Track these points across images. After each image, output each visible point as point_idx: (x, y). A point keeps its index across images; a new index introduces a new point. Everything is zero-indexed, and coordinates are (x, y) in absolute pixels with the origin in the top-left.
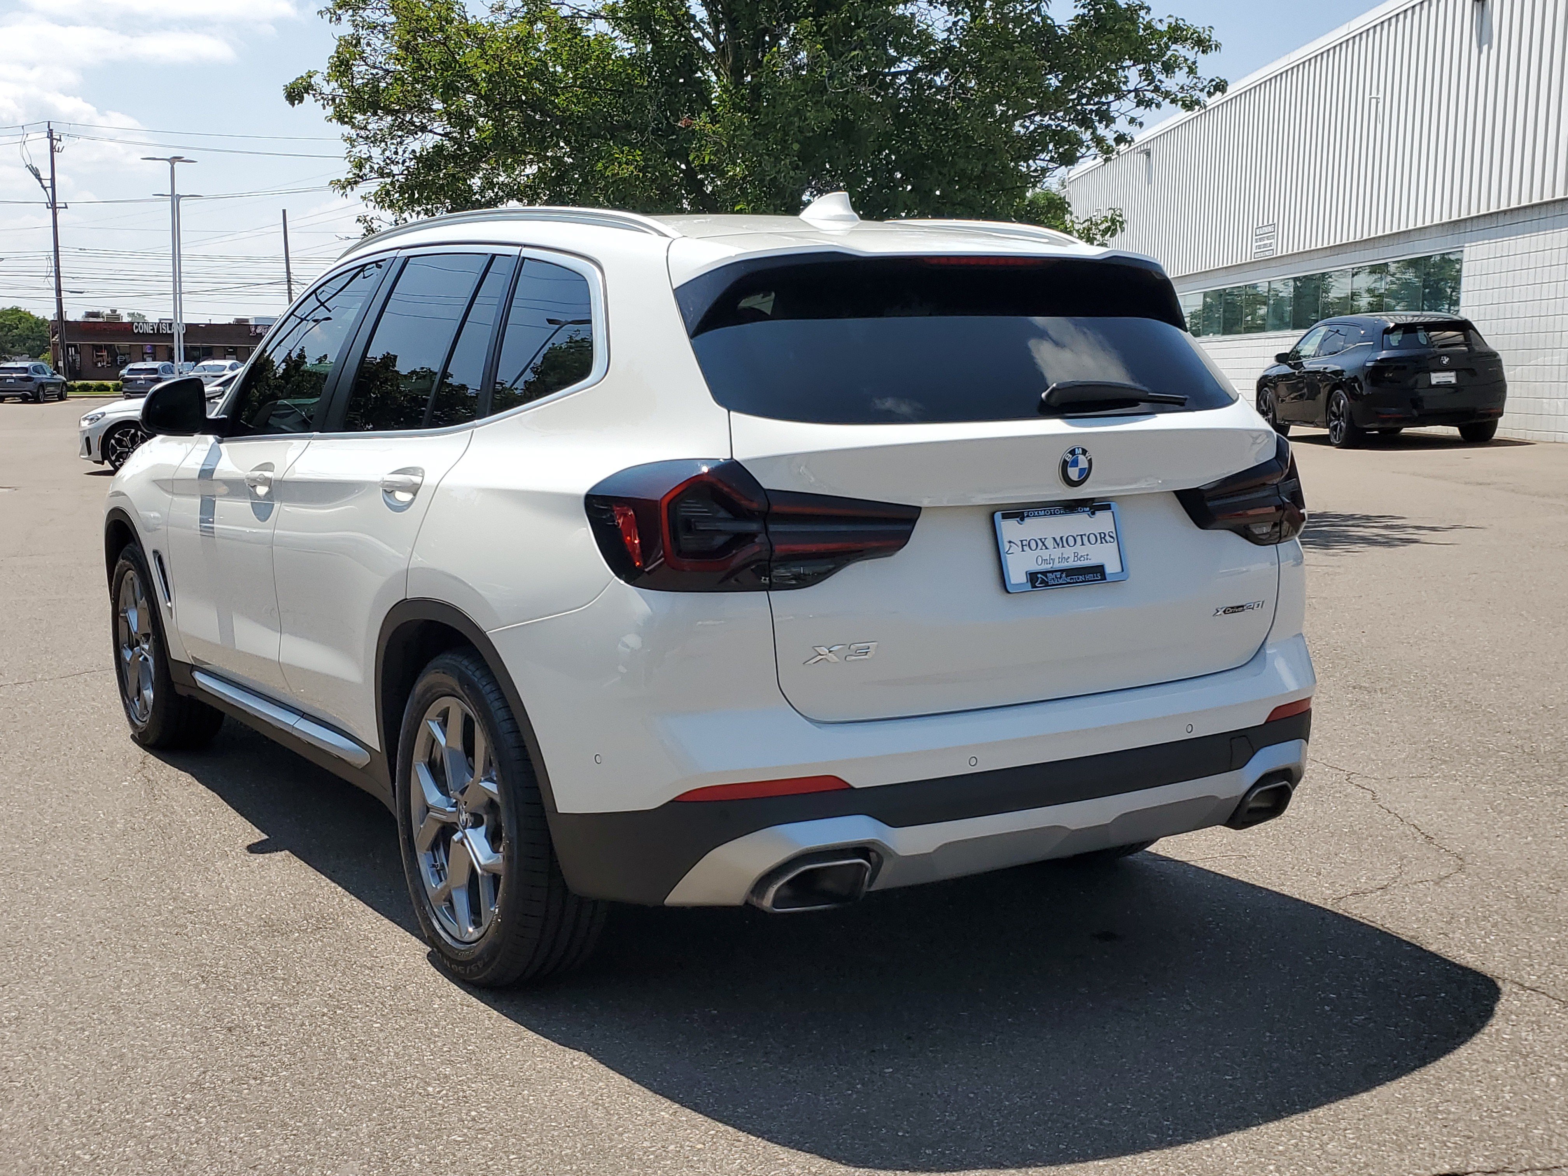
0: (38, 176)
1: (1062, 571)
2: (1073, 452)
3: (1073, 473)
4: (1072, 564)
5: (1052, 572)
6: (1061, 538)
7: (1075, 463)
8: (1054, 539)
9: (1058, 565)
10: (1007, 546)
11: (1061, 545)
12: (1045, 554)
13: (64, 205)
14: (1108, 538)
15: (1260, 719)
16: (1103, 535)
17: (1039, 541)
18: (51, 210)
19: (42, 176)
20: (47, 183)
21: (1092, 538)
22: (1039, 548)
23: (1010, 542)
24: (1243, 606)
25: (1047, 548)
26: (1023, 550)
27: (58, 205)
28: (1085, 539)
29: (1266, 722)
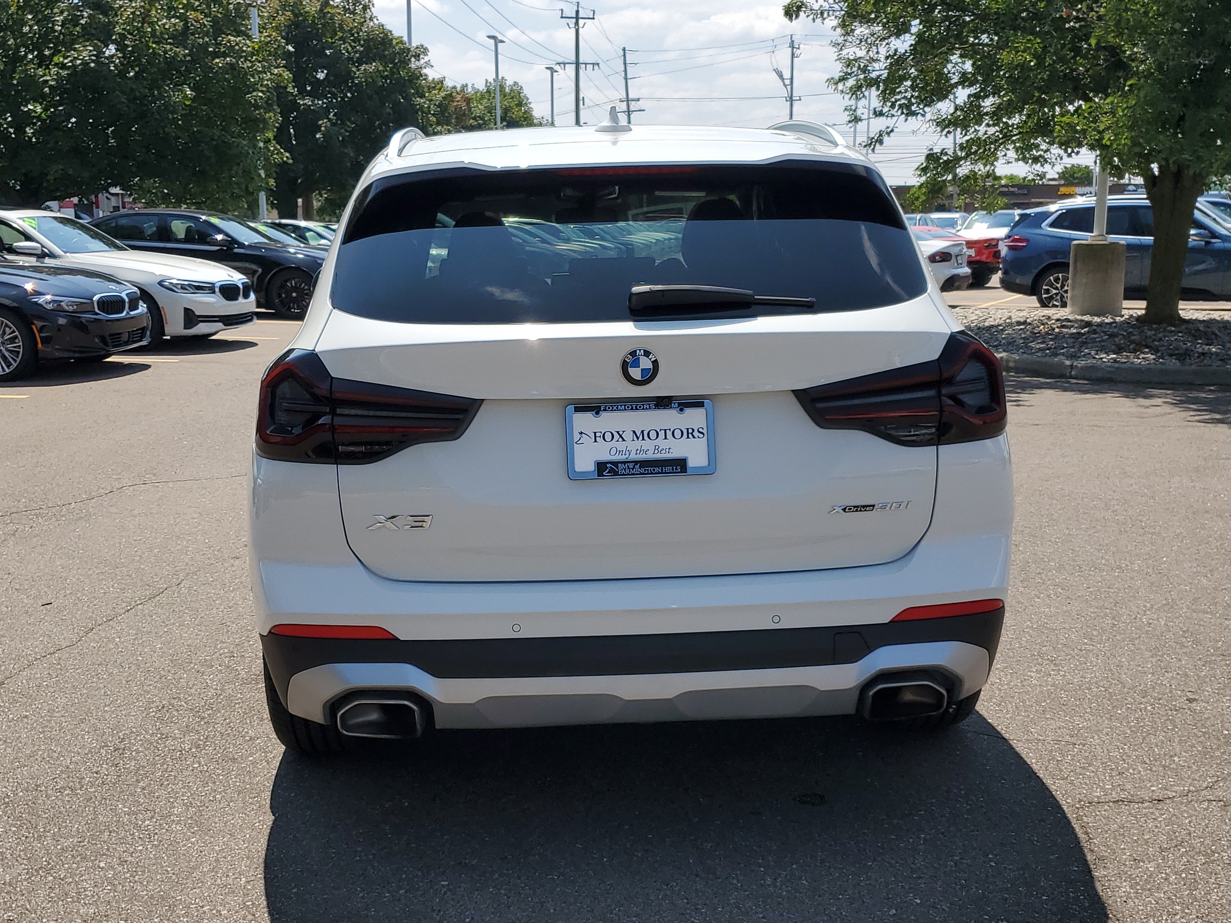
0: (781, 76)
1: (636, 462)
2: (633, 353)
3: (635, 373)
4: (650, 455)
5: (624, 463)
6: (642, 431)
7: (636, 364)
8: (634, 432)
9: (633, 457)
10: (576, 437)
11: (641, 438)
12: (621, 446)
13: (798, 98)
14: (696, 434)
15: (885, 618)
16: (690, 431)
17: (616, 434)
18: (788, 103)
19: (785, 77)
20: (787, 82)
21: (678, 434)
22: (615, 439)
23: (581, 433)
24: (873, 506)
25: (624, 440)
26: (596, 441)
27: (794, 98)
28: (669, 434)
29: (890, 622)
